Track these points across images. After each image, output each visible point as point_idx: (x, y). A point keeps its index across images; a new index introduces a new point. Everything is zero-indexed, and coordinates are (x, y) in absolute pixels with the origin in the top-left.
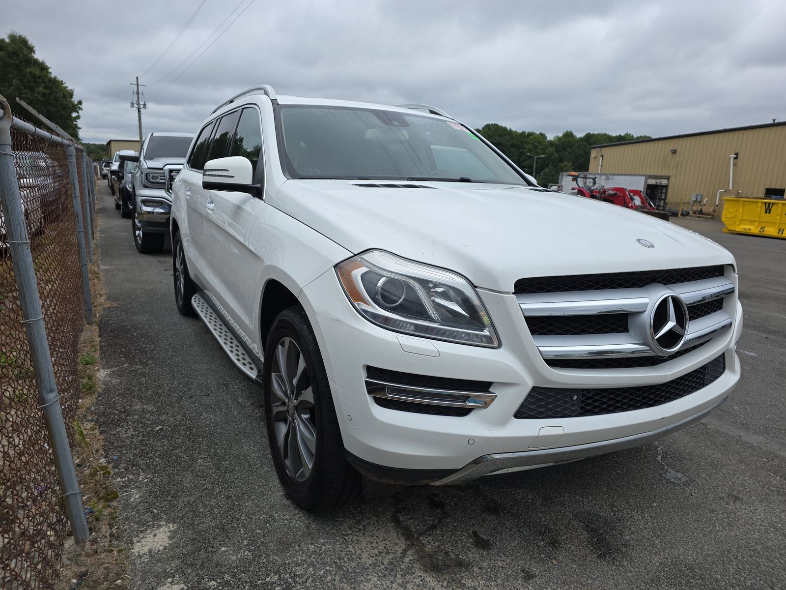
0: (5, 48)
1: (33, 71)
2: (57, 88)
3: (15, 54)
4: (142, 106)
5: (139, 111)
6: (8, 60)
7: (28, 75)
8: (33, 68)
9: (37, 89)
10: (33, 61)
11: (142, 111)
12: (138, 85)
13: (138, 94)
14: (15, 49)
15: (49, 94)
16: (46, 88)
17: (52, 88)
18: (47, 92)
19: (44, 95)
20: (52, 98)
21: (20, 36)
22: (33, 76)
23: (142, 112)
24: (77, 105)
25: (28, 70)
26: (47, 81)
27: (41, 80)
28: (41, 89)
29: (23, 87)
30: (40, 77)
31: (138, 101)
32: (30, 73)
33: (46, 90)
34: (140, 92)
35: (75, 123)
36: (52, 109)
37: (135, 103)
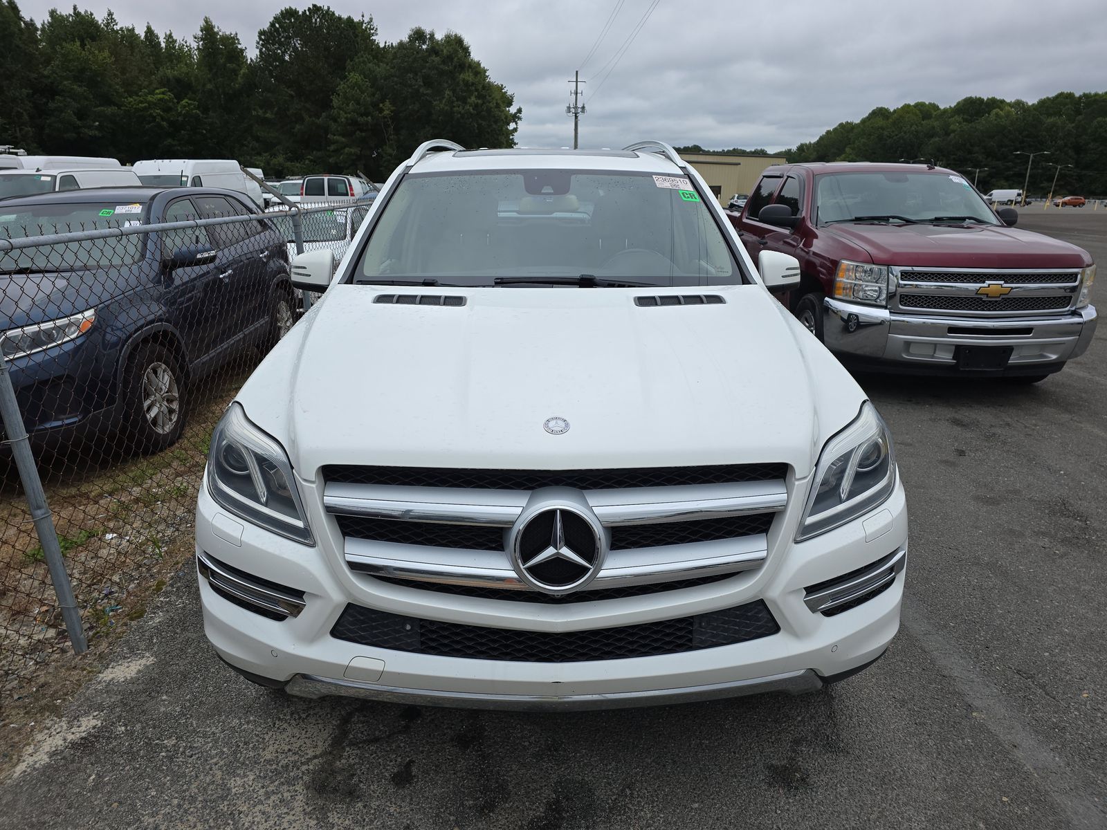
0: (440, 53)
1: (467, 78)
2: (490, 96)
3: (450, 58)
4: (579, 110)
5: (576, 117)
6: (442, 66)
7: (461, 83)
8: (467, 74)
9: (469, 100)
10: (467, 65)
11: (580, 116)
12: (577, 82)
13: (576, 93)
14: (450, 52)
15: (482, 104)
16: (478, 97)
17: (486, 96)
18: (480, 101)
19: (476, 106)
20: (485, 109)
21: (456, 35)
22: (467, 84)
23: (579, 118)
24: (516, 113)
25: (462, 76)
26: (480, 87)
27: (474, 88)
28: (473, 98)
29: (455, 99)
30: (473, 84)
31: (576, 104)
32: (464, 80)
33: (479, 99)
34: (579, 91)
35: (511, 137)
36: (484, 123)
37: (572, 106)
